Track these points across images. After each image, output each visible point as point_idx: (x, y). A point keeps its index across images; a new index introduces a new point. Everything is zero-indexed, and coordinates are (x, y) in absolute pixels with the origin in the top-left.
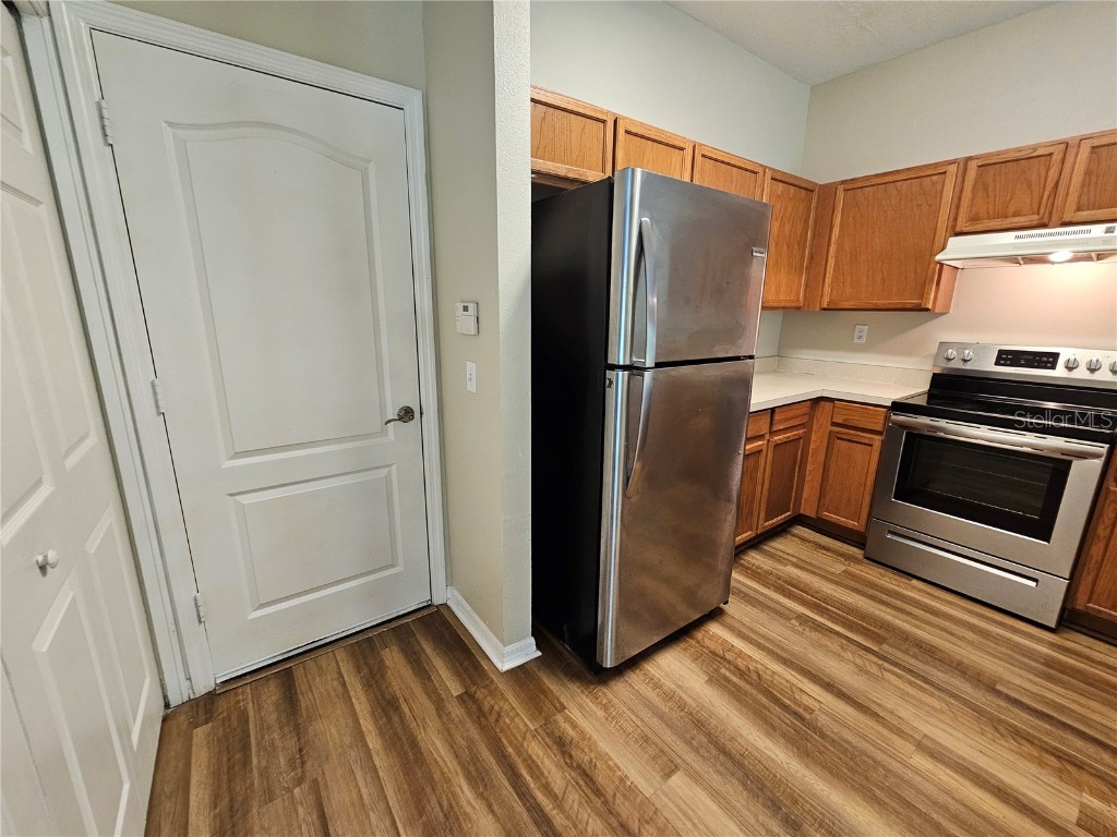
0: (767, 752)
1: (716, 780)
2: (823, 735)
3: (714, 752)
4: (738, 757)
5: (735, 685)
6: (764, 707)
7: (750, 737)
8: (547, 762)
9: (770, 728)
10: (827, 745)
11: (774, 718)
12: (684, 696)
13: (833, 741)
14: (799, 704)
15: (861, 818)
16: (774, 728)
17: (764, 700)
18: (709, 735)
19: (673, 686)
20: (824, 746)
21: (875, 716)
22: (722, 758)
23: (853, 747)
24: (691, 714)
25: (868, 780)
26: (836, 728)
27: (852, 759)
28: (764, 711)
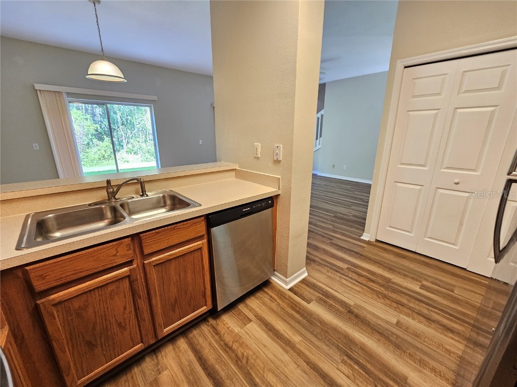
0: (363, 336)
1: (380, 322)
2: (338, 347)
3: (385, 333)
4: (374, 332)
5: (389, 377)
6: (369, 362)
7: (371, 342)
8: (446, 322)
9: (363, 348)
10: (336, 342)
11: (362, 355)
12: (413, 364)
13: (333, 345)
14: (351, 366)
15: (327, 316)
16: (362, 348)
17: (369, 366)
18: (391, 341)
19: (425, 371)
20: (338, 341)
21: (309, 363)
22: (381, 331)
23: (324, 342)
24: (404, 352)
25: (322, 329)
26: (331, 352)
27: (326, 337)
28: (367, 358)
